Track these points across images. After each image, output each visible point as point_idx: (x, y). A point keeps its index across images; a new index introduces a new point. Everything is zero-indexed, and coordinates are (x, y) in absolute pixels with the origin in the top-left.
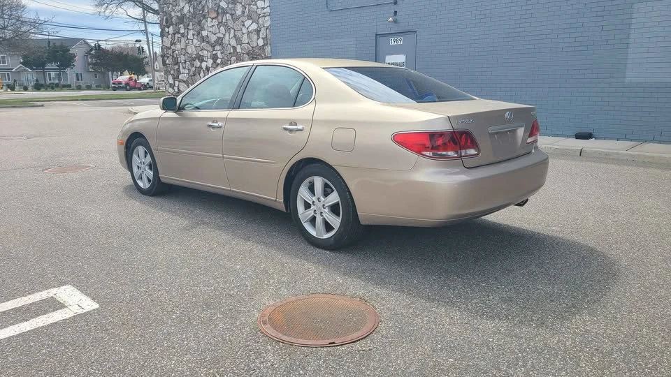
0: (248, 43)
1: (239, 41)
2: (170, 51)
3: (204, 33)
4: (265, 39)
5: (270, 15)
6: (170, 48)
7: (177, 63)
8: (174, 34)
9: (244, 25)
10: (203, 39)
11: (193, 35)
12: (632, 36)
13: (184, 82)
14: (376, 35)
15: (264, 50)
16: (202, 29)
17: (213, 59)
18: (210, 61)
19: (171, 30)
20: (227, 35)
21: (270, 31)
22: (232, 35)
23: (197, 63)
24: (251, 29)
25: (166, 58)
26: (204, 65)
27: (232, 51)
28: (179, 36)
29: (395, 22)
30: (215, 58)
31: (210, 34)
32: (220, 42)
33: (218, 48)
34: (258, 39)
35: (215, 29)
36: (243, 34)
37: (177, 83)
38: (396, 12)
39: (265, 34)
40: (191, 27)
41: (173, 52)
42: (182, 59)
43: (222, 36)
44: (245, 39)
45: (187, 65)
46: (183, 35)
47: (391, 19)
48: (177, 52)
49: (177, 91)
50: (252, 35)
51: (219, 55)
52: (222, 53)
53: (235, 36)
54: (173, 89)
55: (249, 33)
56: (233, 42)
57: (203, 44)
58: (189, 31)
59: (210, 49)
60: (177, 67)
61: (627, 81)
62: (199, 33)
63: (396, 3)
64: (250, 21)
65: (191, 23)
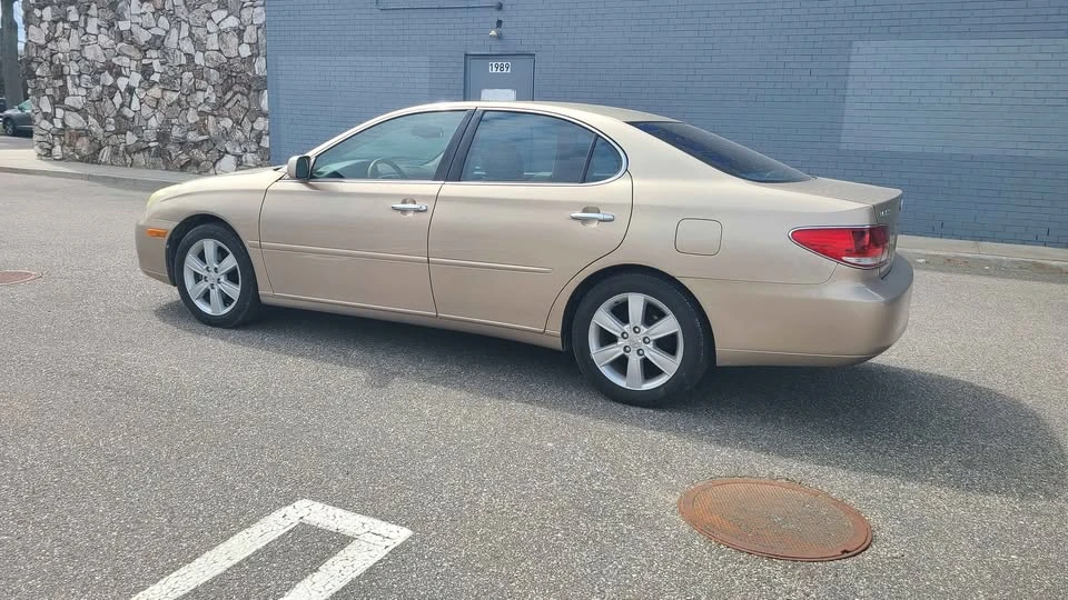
0: (220, 51)
1: (200, 45)
2: (45, 54)
3: (123, 26)
4: (254, 45)
5: (264, 5)
6: (44, 47)
7: (60, 75)
8: (55, 22)
9: (210, 18)
10: (121, 36)
11: (99, 27)
12: (850, 86)
13: (77, 110)
14: (466, 55)
15: (252, 65)
16: (120, 17)
17: (143, 73)
18: (136, 78)
19: (47, 13)
20: (174, 32)
21: (265, 32)
22: (185, 32)
23: (108, 79)
24: (224, 26)
25: (34, 65)
26: (122, 83)
27: (184, 61)
28: (66, 26)
29: (499, 37)
30: (146, 71)
31: (135, 29)
32: (158, 42)
33: (153, 53)
34: (239, 45)
35: (148, 20)
36: (208, 33)
37: (60, 112)
38: (499, 23)
39: (254, 36)
40: (93, 11)
41: (52, 55)
42: (73, 68)
43: (163, 33)
44: (213, 42)
45: (83, 80)
46: (75, 25)
47: (493, 33)
48: (60, 55)
49: (60, 126)
50: (227, 38)
51: (156, 65)
52: (162, 64)
53: (191, 35)
54: (51, 122)
55: (220, 33)
56: (188, 47)
57: (120, 45)
58: (89, 20)
59: (137, 55)
60: (60, 83)
61: (843, 147)
62: (111, 25)
63: (500, 7)
64: (225, 13)
65: (94, 6)
